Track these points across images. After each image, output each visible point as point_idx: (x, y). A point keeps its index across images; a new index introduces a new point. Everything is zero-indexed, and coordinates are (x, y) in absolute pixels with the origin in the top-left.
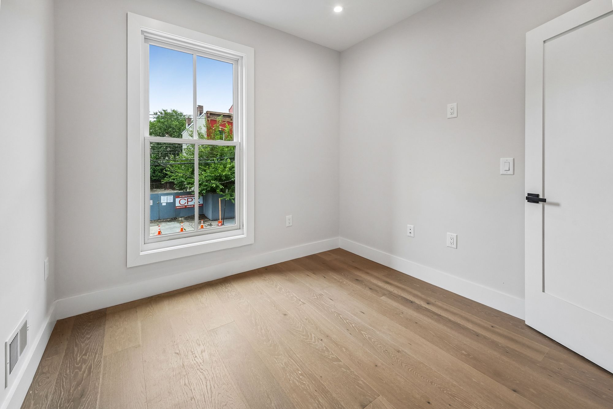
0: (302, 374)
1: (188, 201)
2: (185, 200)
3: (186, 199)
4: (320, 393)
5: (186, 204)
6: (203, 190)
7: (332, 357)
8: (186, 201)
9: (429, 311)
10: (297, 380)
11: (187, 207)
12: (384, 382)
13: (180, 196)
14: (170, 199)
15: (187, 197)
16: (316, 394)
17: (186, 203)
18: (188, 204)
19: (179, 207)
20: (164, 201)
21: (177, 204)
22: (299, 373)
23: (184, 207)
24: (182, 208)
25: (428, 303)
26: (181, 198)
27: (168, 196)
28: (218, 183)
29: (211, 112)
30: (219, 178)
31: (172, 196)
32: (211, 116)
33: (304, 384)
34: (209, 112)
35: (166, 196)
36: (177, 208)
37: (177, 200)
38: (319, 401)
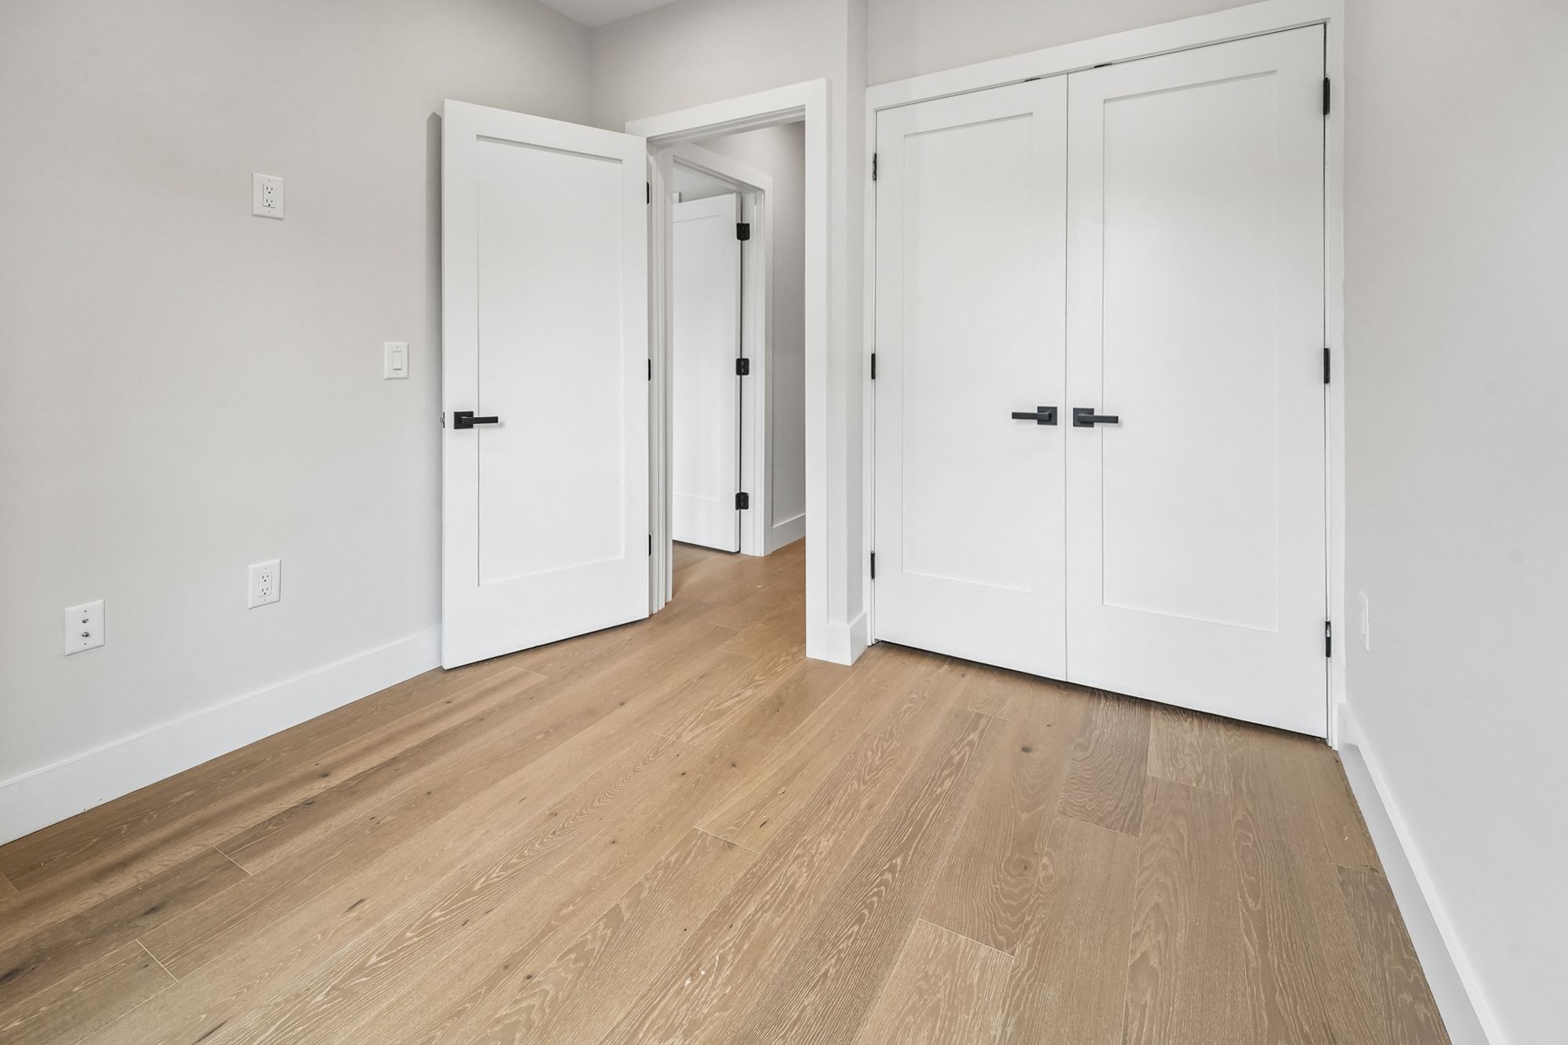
0: (692, 975)
4: (734, 916)
7: (606, 926)
9: (371, 774)
10: (716, 978)
12: (658, 826)
16: (739, 923)
22: (690, 984)
25: (325, 775)
33: (722, 958)
38: (756, 912)
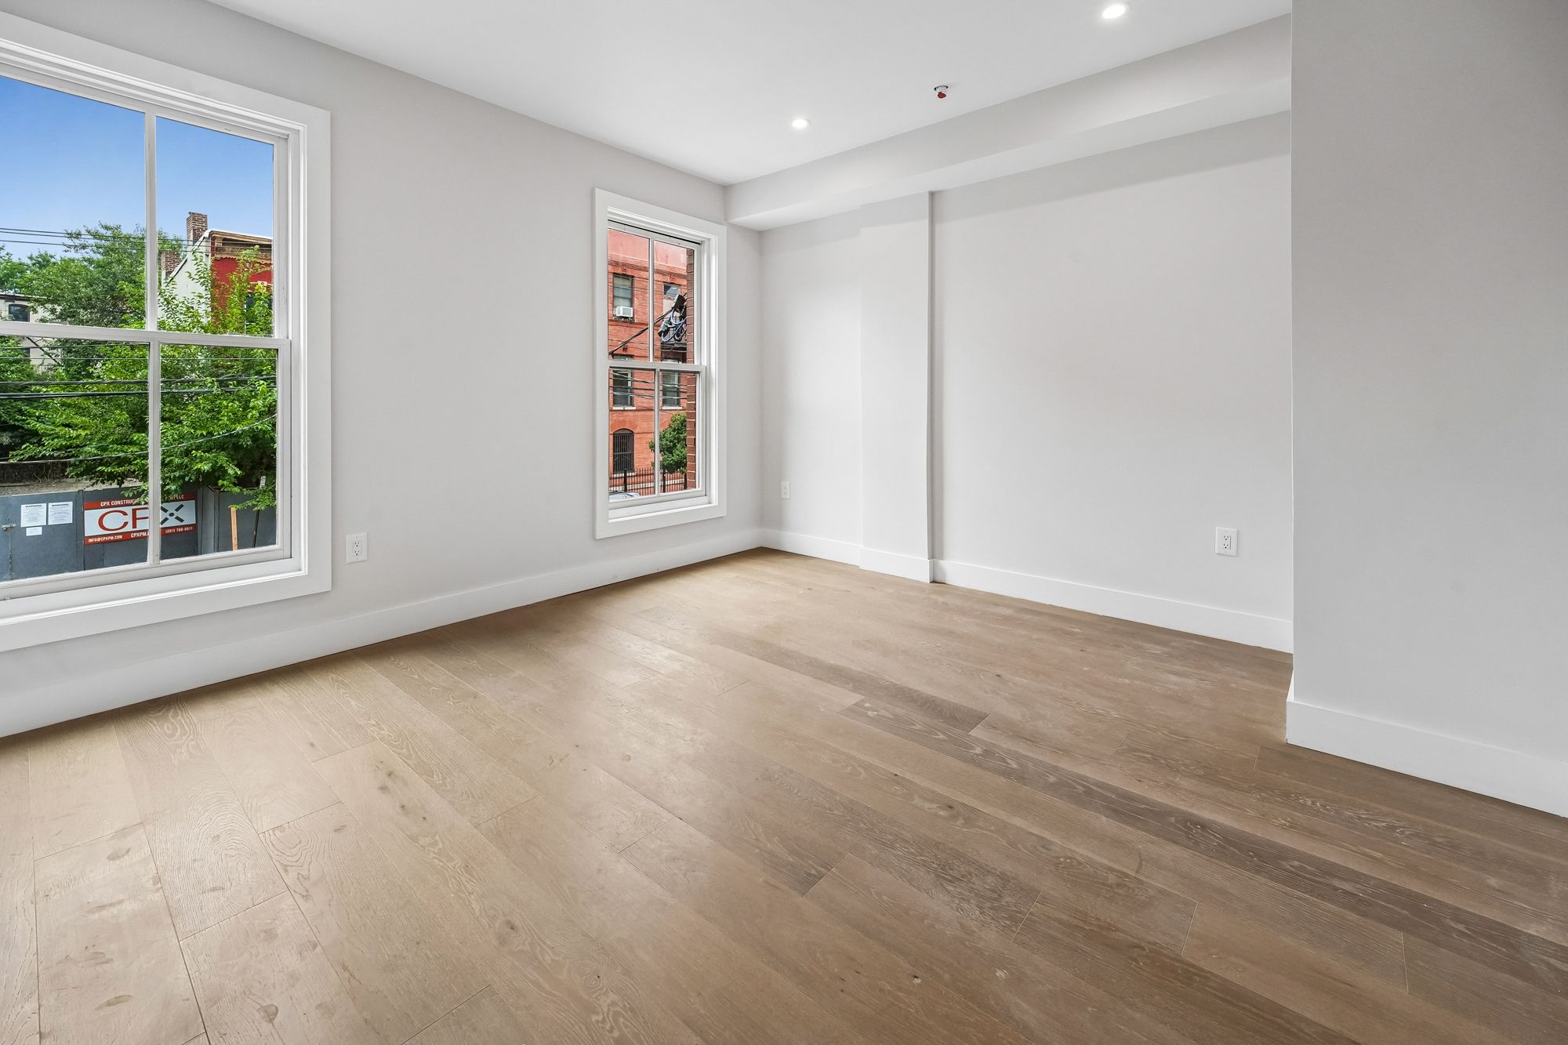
1: (135, 519)
2: (125, 514)
3: (129, 510)
5: (129, 528)
6: (174, 480)
8: (129, 519)
11: (133, 535)
13: (103, 504)
14: (62, 513)
15: (131, 505)
17: (126, 524)
18: (134, 526)
19: (99, 539)
20: (35, 519)
21: (91, 528)
23: (121, 537)
24: (110, 541)
26: (106, 507)
27: (50, 505)
28: (222, 459)
29: (225, 234)
30: (230, 445)
31: (71, 504)
32: (226, 247)
34: (218, 233)
35: (44, 505)
36: (91, 540)
37: (91, 517)
